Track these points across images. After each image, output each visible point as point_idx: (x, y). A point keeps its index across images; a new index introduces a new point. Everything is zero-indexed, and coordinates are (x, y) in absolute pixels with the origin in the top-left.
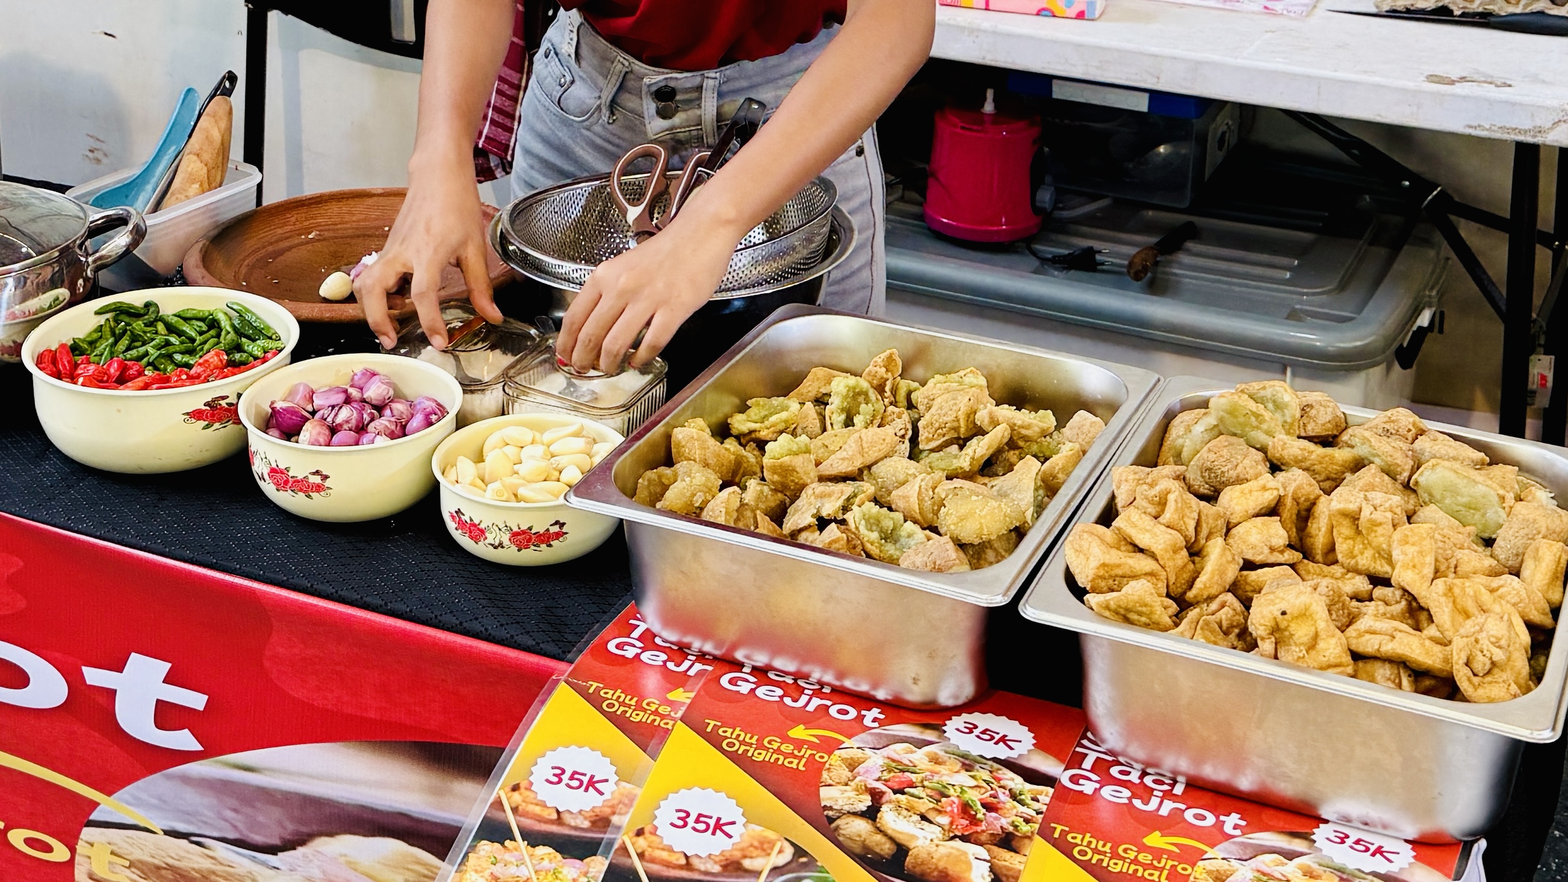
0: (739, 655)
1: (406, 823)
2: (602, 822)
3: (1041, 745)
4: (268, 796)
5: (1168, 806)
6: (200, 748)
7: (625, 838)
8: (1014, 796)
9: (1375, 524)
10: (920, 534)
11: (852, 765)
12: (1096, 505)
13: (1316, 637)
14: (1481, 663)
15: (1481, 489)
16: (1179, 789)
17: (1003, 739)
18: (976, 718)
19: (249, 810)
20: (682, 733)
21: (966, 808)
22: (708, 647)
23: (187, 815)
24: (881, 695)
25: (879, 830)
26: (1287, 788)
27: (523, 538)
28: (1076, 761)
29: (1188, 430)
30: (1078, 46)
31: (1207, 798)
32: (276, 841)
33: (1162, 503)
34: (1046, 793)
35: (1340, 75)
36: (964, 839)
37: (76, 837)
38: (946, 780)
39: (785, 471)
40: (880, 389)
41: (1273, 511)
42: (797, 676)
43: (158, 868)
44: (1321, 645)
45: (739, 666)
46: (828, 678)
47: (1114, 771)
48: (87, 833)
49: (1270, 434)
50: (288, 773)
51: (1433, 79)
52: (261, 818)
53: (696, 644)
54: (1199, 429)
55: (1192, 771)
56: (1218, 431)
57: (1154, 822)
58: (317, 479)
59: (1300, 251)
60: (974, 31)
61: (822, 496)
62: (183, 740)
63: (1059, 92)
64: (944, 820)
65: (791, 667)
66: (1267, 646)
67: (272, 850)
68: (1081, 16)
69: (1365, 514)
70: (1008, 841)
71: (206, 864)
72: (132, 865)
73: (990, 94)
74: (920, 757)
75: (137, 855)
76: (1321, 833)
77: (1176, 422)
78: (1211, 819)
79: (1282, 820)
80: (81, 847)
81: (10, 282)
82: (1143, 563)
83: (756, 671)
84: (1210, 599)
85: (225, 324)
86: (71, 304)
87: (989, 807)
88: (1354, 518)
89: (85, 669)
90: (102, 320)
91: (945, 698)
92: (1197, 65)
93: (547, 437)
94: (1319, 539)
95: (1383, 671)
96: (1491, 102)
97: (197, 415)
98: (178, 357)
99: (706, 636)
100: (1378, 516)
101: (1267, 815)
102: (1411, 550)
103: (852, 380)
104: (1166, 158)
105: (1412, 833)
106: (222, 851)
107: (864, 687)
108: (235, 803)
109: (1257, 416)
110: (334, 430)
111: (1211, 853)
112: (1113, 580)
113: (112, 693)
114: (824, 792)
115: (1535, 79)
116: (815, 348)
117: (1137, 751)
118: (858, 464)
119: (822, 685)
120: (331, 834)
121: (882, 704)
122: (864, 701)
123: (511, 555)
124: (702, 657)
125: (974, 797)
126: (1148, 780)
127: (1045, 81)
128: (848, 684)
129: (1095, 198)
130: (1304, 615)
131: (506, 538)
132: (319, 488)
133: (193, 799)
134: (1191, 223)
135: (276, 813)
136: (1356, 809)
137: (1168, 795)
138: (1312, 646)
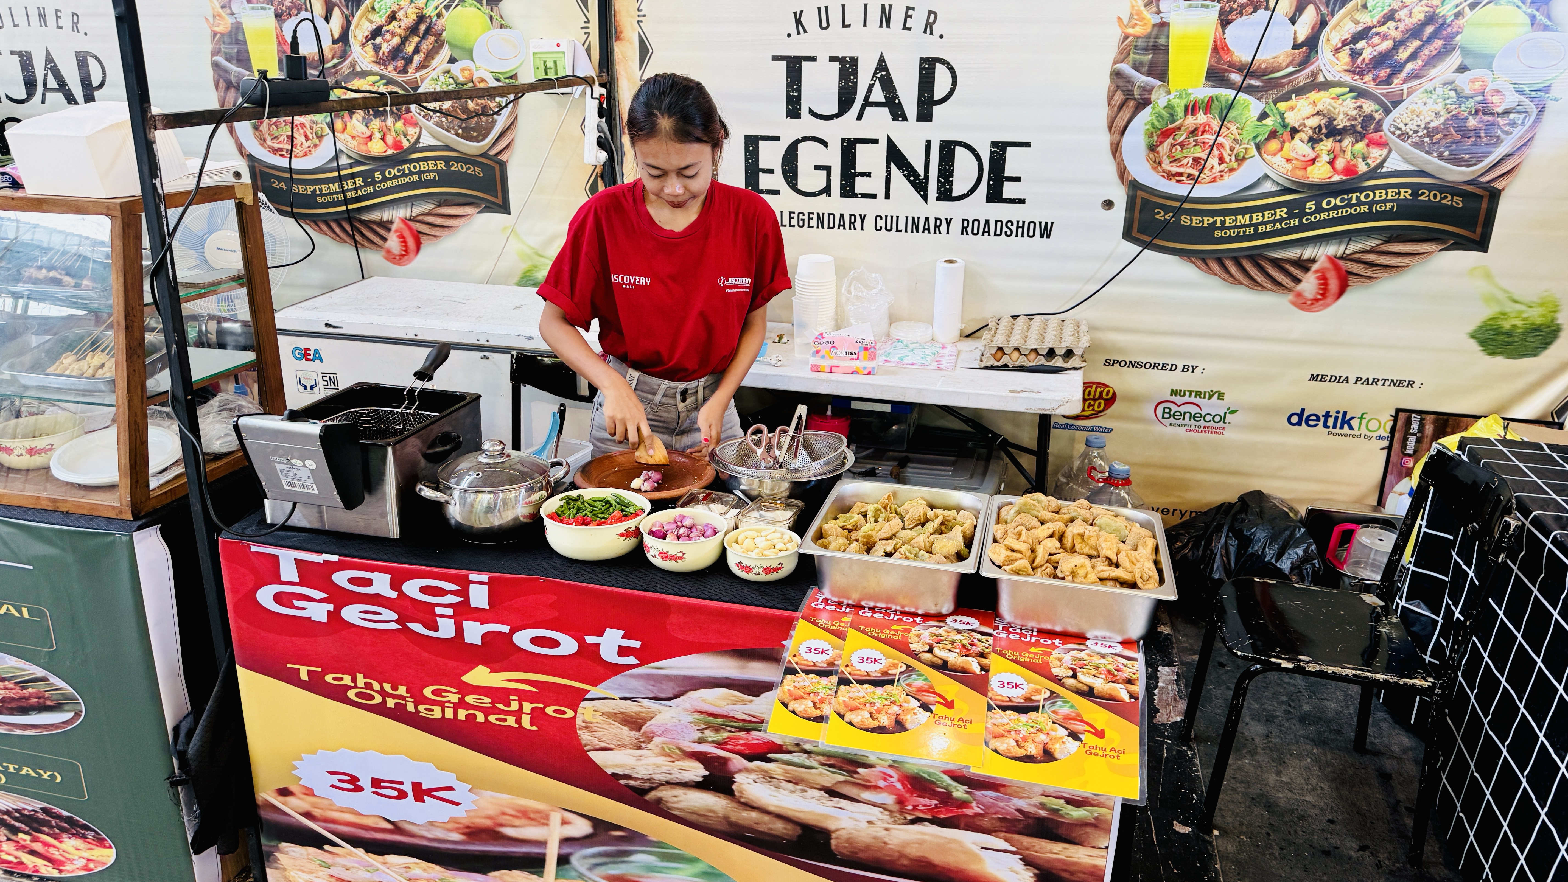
0: (863, 603)
1: (728, 681)
2: (831, 664)
3: (982, 624)
4: (668, 678)
5: (1033, 639)
6: (638, 662)
7: (842, 668)
8: (979, 641)
9: (1090, 537)
10: (927, 555)
11: (919, 636)
12: (990, 539)
13: (1087, 574)
14: (1145, 577)
15: (1119, 524)
16: (1035, 633)
17: (968, 623)
18: (955, 617)
19: (659, 685)
20: (852, 633)
21: (964, 646)
22: (850, 602)
23: (630, 690)
24: (920, 612)
25: (935, 656)
26: (1072, 629)
27: (768, 570)
28: (996, 628)
29: (1008, 512)
30: (872, 385)
31: (1045, 635)
32: (671, 695)
33: (1020, 535)
34: (991, 639)
35: (976, 392)
36: (966, 656)
37: (578, 706)
38: (954, 638)
39: (869, 537)
40: (885, 508)
41: (1051, 536)
42: (887, 609)
43: (615, 714)
44: (1089, 576)
45: (863, 608)
46: (898, 608)
47: (1011, 630)
48: (583, 704)
49: (1038, 511)
50: (679, 668)
51: (1011, 391)
52: (665, 687)
53: (845, 602)
54: (1012, 512)
55: (1038, 626)
56: (1019, 513)
57: (1030, 644)
58: (680, 555)
59: (953, 464)
60: (828, 381)
61: (885, 545)
62: (631, 660)
63: (855, 405)
64: (958, 651)
65: (884, 606)
66: (1070, 578)
67: (669, 699)
68: (869, 373)
69: (1087, 533)
70: (982, 655)
71: (638, 709)
72: (603, 714)
73: (830, 407)
74: (941, 631)
75: (606, 709)
76: (1088, 643)
77: (1002, 510)
78: (1050, 642)
79: (1075, 640)
80: (580, 710)
81: (523, 490)
82: (1018, 555)
83: (870, 609)
84: (1041, 566)
85: (613, 502)
86: (548, 498)
87: (972, 645)
88: (1082, 536)
89: (586, 637)
90: (562, 503)
91: (944, 611)
92: (920, 391)
93: (763, 534)
94: (1069, 545)
95: (1111, 583)
96: (1035, 399)
97: (621, 535)
98: (600, 515)
99: (848, 599)
100: (1091, 534)
101: (1068, 639)
102: (1108, 543)
103: (875, 505)
104: (896, 430)
105: (1120, 639)
106: (646, 702)
107: (913, 610)
108: (652, 683)
109: (1034, 505)
110: (679, 537)
111: (1054, 652)
112: (1010, 561)
113: (598, 645)
114: (911, 646)
115: (1048, 390)
116: (856, 495)
117: (1018, 622)
118: (890, 534)
119: (896, 611)
120: (695, 690)
121: (921, 616)
122: (914, 615)
123: (763, 577)
124: (848, 606)
125: (966, 642)
126: (1023, 631)
127: (847, 400)
128: (907, 609)
129: (868, 449)
130: (1083, 566)
131: (761, 571)
132: (681, 558)
133: (634, 683)
134: (907, 457)
135: (671, 684)
136: (1100, 633)
137: (1032, 635)
138: (1085, 577)
